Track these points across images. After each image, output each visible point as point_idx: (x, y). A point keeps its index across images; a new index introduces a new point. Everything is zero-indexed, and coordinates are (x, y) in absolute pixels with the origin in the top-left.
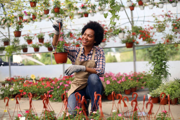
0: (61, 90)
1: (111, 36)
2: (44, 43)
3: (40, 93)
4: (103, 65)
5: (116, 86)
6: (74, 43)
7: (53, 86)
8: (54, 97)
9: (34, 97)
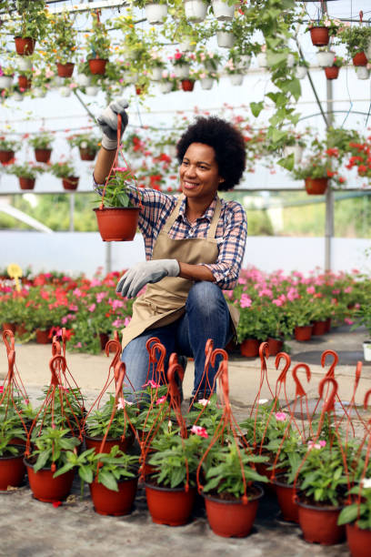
0: (100, 317)
1: (261, 153)
2: (50, 165)
3: (35, 322)
4: (236, 254)
5: (268, 314)
6: (144, 168)
7: (74, 304)
8: (77, 340)
9: (17, 333)
